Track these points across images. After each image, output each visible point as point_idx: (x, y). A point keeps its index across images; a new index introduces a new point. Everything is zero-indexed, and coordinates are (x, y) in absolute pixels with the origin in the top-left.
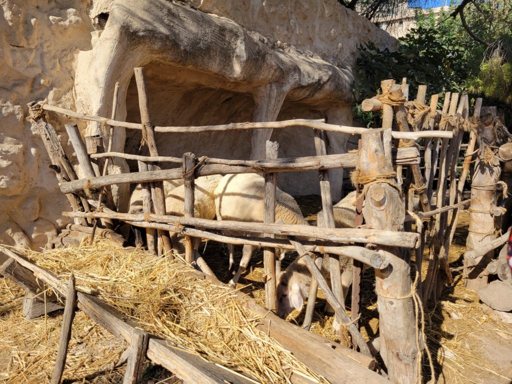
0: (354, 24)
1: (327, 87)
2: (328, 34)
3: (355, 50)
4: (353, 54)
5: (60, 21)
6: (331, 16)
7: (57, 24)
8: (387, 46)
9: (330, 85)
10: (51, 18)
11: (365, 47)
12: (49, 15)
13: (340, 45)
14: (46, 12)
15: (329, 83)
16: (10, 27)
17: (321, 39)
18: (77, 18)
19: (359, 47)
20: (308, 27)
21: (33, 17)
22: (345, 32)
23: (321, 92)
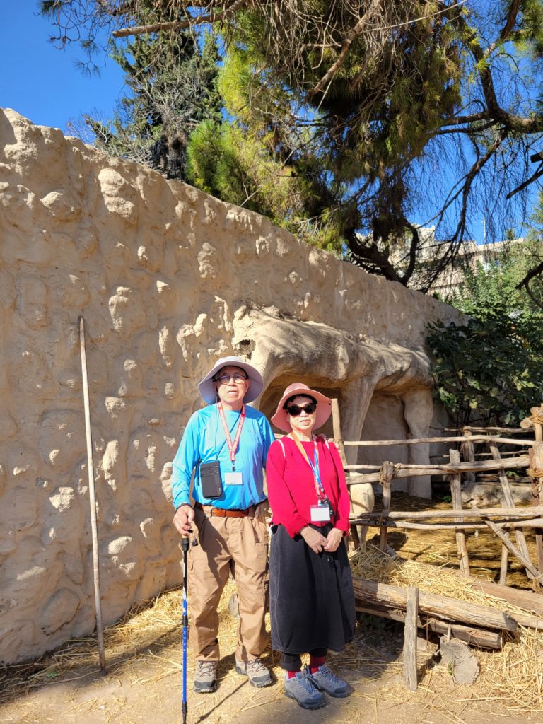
0: (419, 304)
1: (409, 374)
2: (398, 318)
3: (423, 329)
4: (422, 333)
5: (214, 352)
6: (399, 301)
7: (213, 354)
8: (452, 320)
9: (412, 371)
10: (209, 350)
11: (432, 324)
12: (208, 348)
13: (410, 327)
14: (205, 346)
15: (410, 370)
16: (185, 363)
17: (393, 324)
18: (226, 347)
19: (426, 325)
20: (381, 316)
21: (198, 352)
22: (413, 313)
23: (403, 379)
